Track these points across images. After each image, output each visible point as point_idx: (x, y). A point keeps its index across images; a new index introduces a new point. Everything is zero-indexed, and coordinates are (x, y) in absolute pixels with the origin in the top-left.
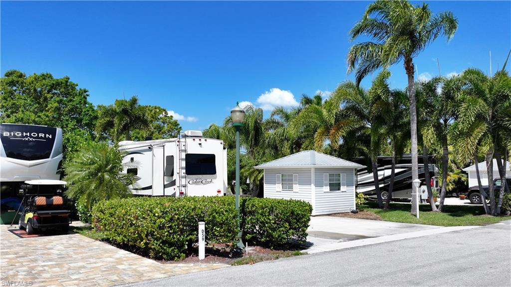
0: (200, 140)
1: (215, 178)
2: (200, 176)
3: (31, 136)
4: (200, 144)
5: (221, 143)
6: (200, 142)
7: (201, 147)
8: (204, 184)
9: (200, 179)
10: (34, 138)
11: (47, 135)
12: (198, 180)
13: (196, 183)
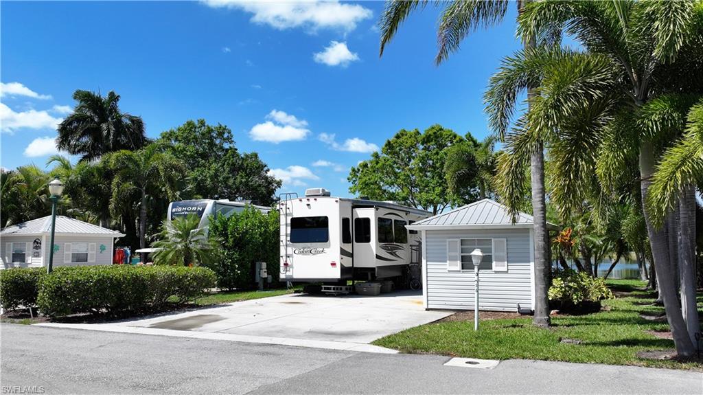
0: (308, 200)
1: (329, 247)
2: (309, 244)
3: (187, 211)
4: (308, 205)
5: (336, 201)
6: (308, 203)
7: (310, 208)
8: (314, 254)
9: (309, 248)
10: (188, 212)
11: (199, 208)
12: (305, 250)
13: (303, 253)
